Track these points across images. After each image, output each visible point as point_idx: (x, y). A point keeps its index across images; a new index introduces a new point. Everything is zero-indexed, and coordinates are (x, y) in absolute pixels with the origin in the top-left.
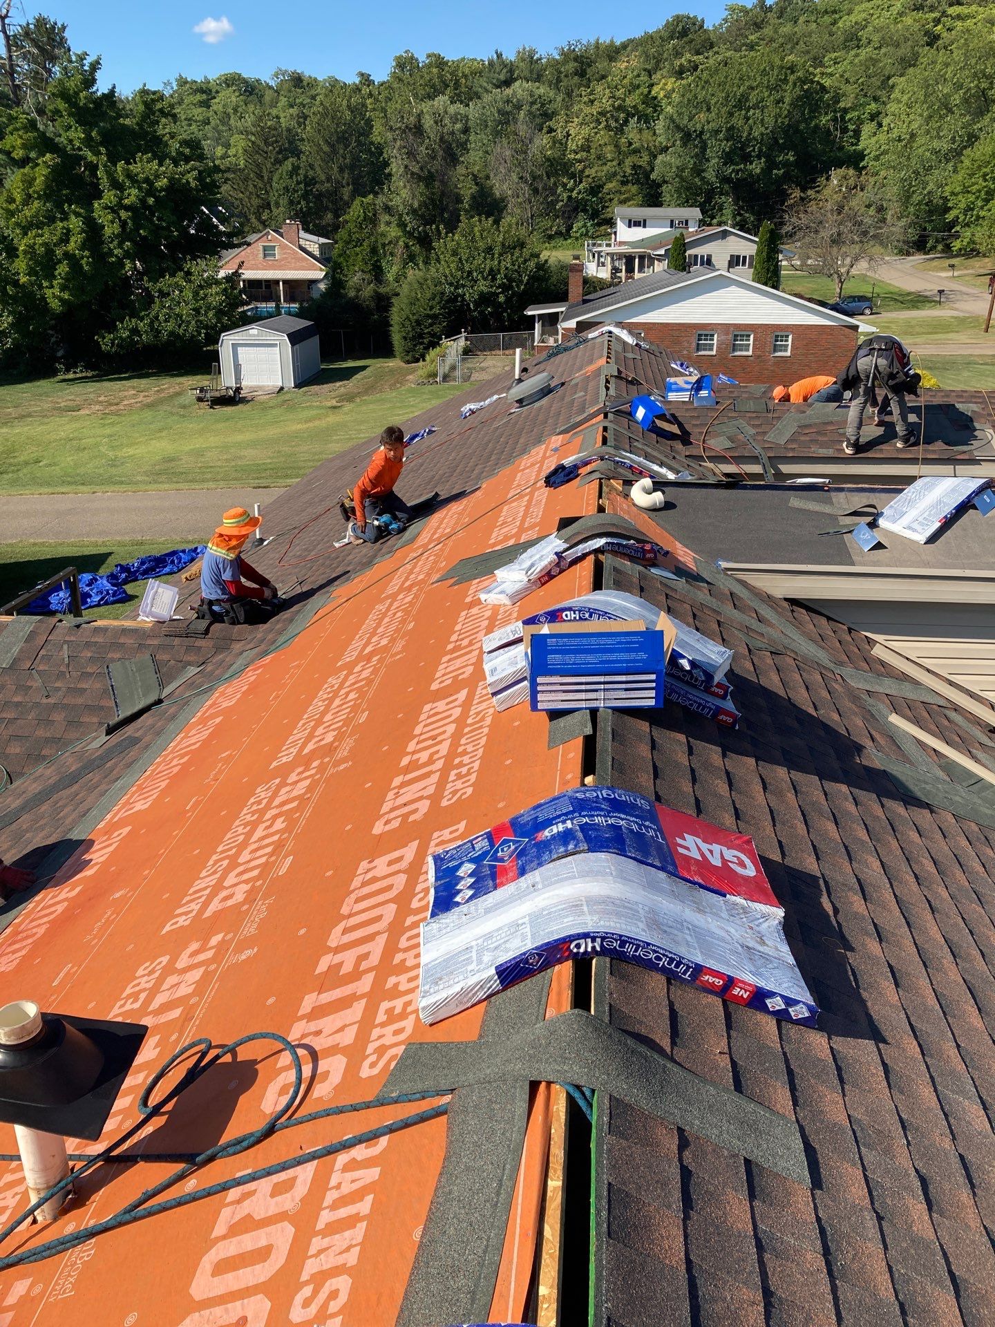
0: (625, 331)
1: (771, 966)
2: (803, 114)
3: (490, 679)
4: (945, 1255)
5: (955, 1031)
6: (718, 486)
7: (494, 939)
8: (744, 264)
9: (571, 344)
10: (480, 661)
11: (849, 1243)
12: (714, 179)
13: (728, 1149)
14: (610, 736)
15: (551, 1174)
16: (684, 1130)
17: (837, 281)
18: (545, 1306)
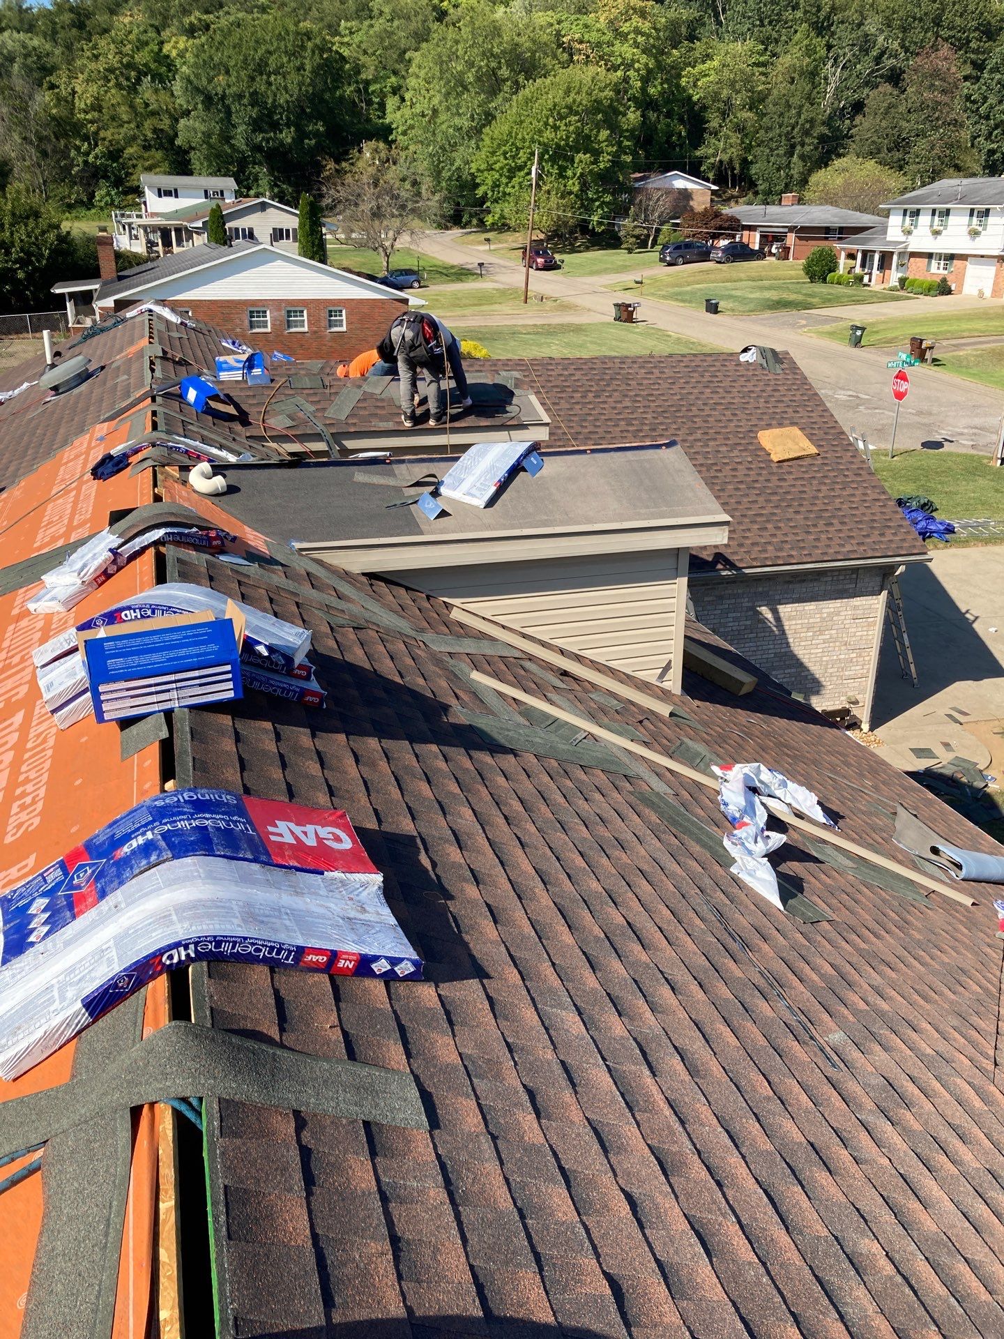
0: (167, 309)
1: (373, 931)
2: (326, 83)
3: (46, 696)
4: (555, 1154)
5: (550, 951)
6: (282, 465)
7: (77, 972)
8: (288, 237)
9: (109, 323)
10: (34, 676)
11: (468, 1169)
12: (244, 147)
13: (346, 1117)
14: (189, 736)
15: (161, 1197)
16: (300, 1112)
17: (383, 254)
18: (167, 1329)
